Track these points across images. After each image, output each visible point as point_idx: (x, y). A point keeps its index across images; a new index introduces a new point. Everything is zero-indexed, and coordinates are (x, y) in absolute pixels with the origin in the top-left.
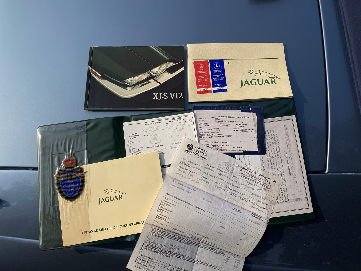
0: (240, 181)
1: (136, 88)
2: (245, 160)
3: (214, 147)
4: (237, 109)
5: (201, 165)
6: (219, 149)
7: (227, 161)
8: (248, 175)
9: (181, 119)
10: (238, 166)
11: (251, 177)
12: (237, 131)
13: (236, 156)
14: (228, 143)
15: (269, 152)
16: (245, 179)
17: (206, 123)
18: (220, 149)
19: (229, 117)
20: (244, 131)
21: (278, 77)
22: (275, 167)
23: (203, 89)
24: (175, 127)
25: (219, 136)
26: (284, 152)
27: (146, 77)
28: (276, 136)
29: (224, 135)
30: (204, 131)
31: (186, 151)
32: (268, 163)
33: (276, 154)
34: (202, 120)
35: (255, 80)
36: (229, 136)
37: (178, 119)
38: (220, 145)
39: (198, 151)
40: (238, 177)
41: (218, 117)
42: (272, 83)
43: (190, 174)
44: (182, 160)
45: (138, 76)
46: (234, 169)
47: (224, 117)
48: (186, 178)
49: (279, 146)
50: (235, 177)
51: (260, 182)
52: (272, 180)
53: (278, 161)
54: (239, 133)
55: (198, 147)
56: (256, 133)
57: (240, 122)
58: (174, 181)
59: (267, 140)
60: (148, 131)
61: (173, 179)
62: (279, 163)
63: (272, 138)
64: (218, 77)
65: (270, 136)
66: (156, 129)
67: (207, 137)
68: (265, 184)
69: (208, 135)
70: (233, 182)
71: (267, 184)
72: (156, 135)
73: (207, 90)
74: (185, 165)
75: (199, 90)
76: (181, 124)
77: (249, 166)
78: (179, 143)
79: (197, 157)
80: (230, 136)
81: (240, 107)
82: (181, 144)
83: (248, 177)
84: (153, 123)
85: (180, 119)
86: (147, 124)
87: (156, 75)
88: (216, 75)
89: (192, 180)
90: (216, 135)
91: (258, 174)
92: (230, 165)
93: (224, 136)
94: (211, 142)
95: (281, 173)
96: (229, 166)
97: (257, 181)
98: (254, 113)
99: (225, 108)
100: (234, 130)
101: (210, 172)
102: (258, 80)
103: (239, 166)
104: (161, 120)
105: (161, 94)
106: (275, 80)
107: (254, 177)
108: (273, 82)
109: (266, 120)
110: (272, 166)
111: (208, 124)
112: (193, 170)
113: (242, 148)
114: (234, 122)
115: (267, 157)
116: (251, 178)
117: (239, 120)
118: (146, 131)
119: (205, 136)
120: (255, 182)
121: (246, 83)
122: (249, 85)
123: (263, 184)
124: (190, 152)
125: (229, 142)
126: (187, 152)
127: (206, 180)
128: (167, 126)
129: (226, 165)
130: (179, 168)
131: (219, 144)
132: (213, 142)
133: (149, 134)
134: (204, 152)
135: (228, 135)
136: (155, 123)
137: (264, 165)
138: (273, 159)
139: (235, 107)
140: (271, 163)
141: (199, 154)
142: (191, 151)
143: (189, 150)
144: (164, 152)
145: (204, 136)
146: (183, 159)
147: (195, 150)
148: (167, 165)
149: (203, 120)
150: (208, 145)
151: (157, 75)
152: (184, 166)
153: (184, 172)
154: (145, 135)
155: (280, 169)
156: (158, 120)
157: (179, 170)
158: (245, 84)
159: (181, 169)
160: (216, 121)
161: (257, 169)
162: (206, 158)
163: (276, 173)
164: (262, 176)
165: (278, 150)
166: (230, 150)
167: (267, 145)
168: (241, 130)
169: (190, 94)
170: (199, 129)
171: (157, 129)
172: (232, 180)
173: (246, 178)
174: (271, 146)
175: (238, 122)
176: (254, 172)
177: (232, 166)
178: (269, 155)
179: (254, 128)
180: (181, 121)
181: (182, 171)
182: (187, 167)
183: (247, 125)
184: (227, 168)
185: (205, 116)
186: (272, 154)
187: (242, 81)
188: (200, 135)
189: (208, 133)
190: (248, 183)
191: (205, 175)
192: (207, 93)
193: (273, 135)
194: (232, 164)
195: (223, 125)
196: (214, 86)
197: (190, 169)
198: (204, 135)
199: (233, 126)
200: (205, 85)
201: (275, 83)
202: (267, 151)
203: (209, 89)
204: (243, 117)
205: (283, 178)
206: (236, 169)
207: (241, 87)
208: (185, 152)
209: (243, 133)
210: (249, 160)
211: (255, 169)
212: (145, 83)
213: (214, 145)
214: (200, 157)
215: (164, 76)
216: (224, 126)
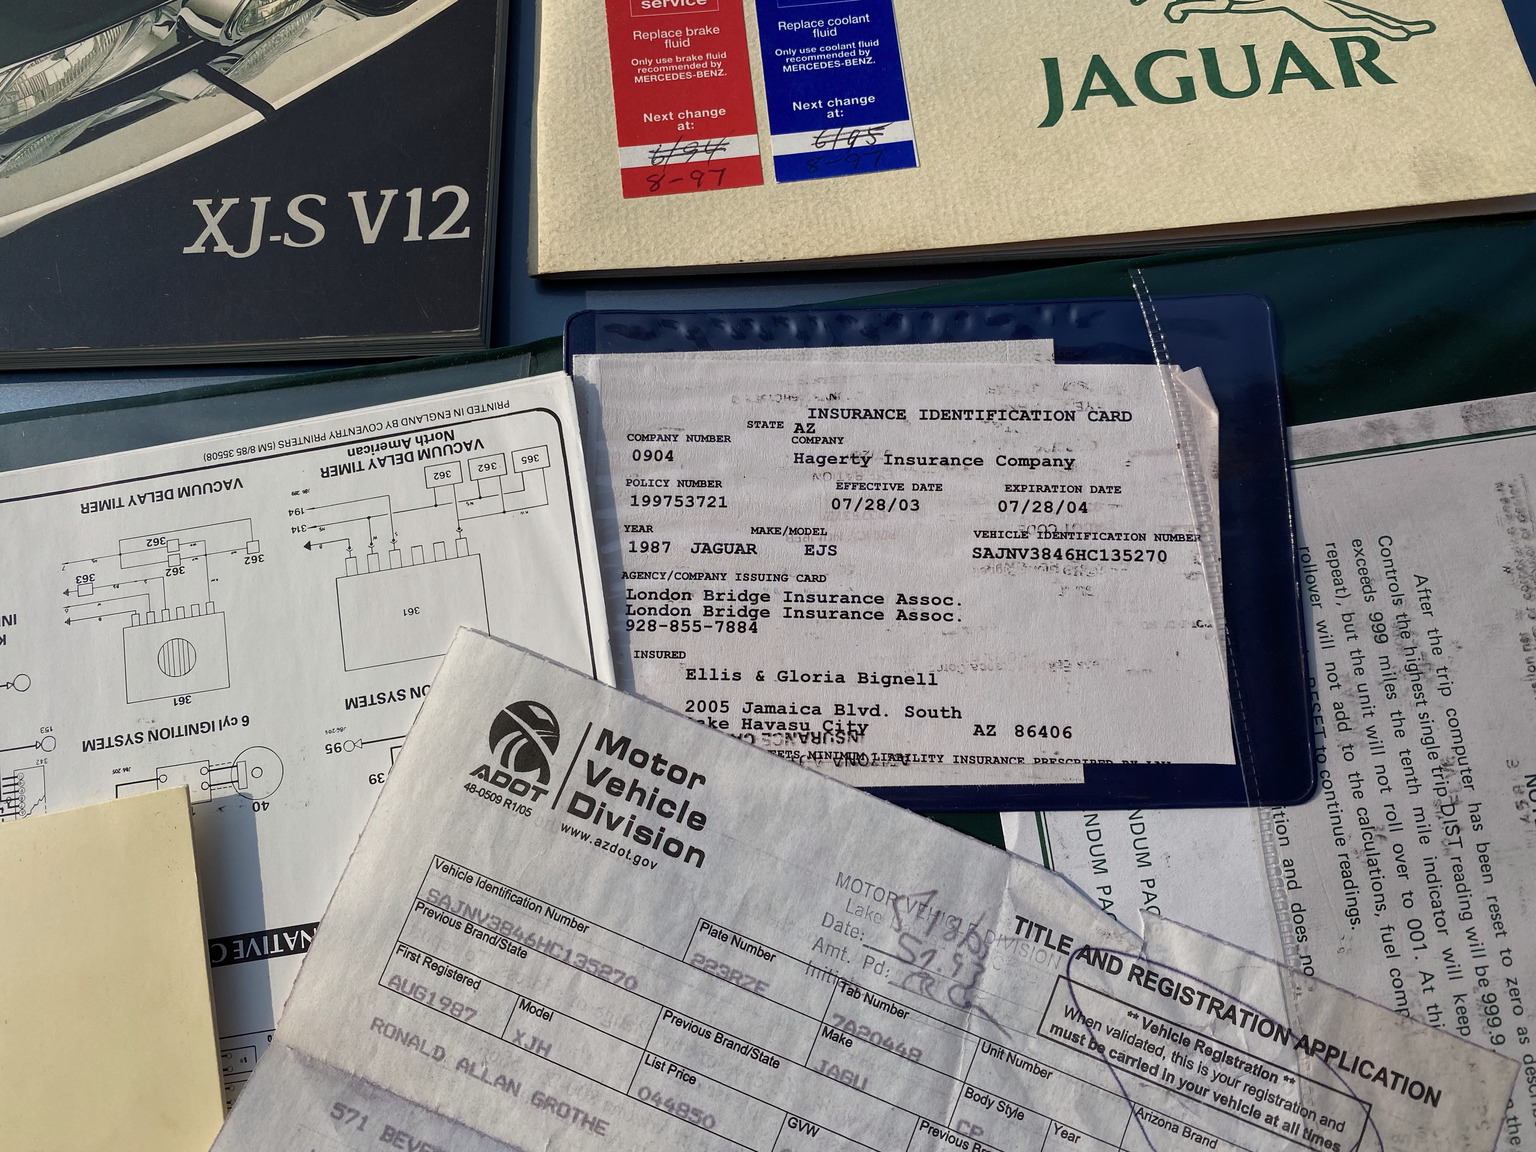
0: (1056, 1099)
1: (30, 156)
2: (1100, 866)
3: (782, 726)
4: (1008, 327)
5: (637, 927)
6: (829, 747)
7: (910, 882)
8: (1135, 1027)
9: (441, 443)
10: (1031, 927)
11: (1171, 1048)
12: (1011, 553)
13: (1013, 823)
14: (927, 679)
15: (1354, 767)
16: (1106, 1078)
17: (701, 484)
18: (845, 748)
19: (928, 415)
20: (1082, 555)
21: (1402, 25)
22: (1415, 929)
23: (675, 154)
24: (381, 527)
25: (828, 607)
26: (1512, 764)
27: (137, 54)
28: (1412, 598)
29: (879, 600)
30: (680, 558)
31: (480, 783)
32: (1350, 887)
33: (1427, 797)
34: (654, 446)
35: (1182, 54)
36: (930, 609)
37: (415, 447)
38: (839, 709)
39: (605, 781)
40: (1035, 1048)
41: (823, 413)
42: (1350, 80)
43: (520, 1035)
44: (438, 881)
45: (68, 51)
46: (987, 963)
47: (880, 414)
48: (479, 1071)
49: (1449, 702)
50: (995, 1050)
51: (1265, 1107)
52: (1391, 1078)
53: (1444, 870)
54: (1033, 578)
55: (607, 734)
56: (1210, 576)
57: (1047, 462)
58: (339, 1110)
59: (1329, 644)
60: (106, 574)
61: (340, 1088)
62: (1463, 891)
63: (1376, 619)
64: (829, 41)
65: (1356, 602)
66: (186, 551)
67: (704, 621)
68: (1325, 1121)
69: (716, 604)
70: (972, 1112)
71: (1340, 1127)
72: (182, 614)
73: (718, 155)
74: (469, 929)
75: (640, 156)
76: (445, 495)
77: (1148, 928)
78: (417, 693)
79: (598, 842)
80: (942, 609)
81: (1039, 311)
82: (433, 700)
83: (1139, 1044)
84: (162, 496)
85: (431, 445)
86: (99, 506)
87: (235, 37)
88: (809, 25)
89: (540, 1101)
90: (799, 606)
91: (1240, 1016)
92: (943, 926)
93: (879, 616)
94: (749, 675)
95: (1489, 1001)
96: (938, 931)
97: (1238, 1094)
98: (1184, 369)
99: (893, 321)
100: (983, 543)
101: (733, 1011)
102: (1209, 55)
103: (1041, 928)
104: (250, 456)
105: (261, 203)
106: (1372, 49)
107: (1199, 1045)
108: (1357, 67)
109: (1305, 437)
110: (1386, 918)
111: (717, 492)
112: (552, 983)
113: (1067, 734)
114: (979, 462)
115: (1337, 826)
116: (1168, 1065)
117: (1033, 439)
118: (88, 568)
119: (686, 611)
120: (1209, 1098)
121: (1097, 83)
122: (1123, 100)
123: (1297, 1118)
124: (520, 787)
125: (934, 668)
126: (487, 795)
127: (691, 1096)
128: (297, 521)
129: (907, 919)
130: (401, 964)
131: (825, 696)
132: (770, 675)
133: (119, 606)
134: (668, 790)
135: (925, 601)
136: (186, 492)
137: (1298, 910)
138: (1399, 851)
139: (989, 313)
140: (1377, 885)
141: (621, 807)
142: (532, 777)
143: (510, 770)
144: (257, 791)
145: (680, 618)
146: (446, 869)
147: (581, 768)
148: (280, 932)
149: (665, 447)
150: (713, 706)
151: (244, 35)
152: (451, 946)
153: (449, 1009)
154: (72, 614)
155: (1478, 952)
156: (215, 460)
157: (397, 986)
158: (1086, 91)
159: (417, 973)
160: (798, 458)
161: (1227, 957)
162: (692, 850)
163: (1429, 999)
164: (1281, 1033)
165: (1445, 751)
166: (948, 759)
167: (1326, 698)
168: (1053, 545)
169: (553, 197)
170: (625, 545)
171: (199, 550)
172: (970, 1093)
173: (1122, 1058)
174: (1366, 705)
175: (1023, 462)
176: (1203, 996)
177: (964, 929)
178: (1348, 804)
179: (1188, 523)
180: (444, 469)
181: (437, 1004)
182: (485, 959)
183: (1117, 490)
184: (916, 962)
185: (688, 413)
186: (1388, 797)
187: (1051, 66)
188: (636, 604)
189: (715, 586)
190: (1138, 1112)
191: (672, 1042)
192: (720, 184)
193: (1381, 586)
194: (970, 906)
195: (867, 494)
196: (782, 123)
197: (513, 974)
198: (679, 604)
199: (975, 503)
200: (698, 114)
201: (1382, 78)
202: (1334, 765)
203: (738, 147)
204: (1070, 416)
205: (1513, 1049)
206: (1013, 961)
207: (1051, 120)
208: (469, 787)
209: (1082, 581)
210: (1143, 860)
211: (1207, 958)
212: (123, 109)
213: (783, 710)
214: (628, 843)
215: (308, 36)
216: (881, 505)
